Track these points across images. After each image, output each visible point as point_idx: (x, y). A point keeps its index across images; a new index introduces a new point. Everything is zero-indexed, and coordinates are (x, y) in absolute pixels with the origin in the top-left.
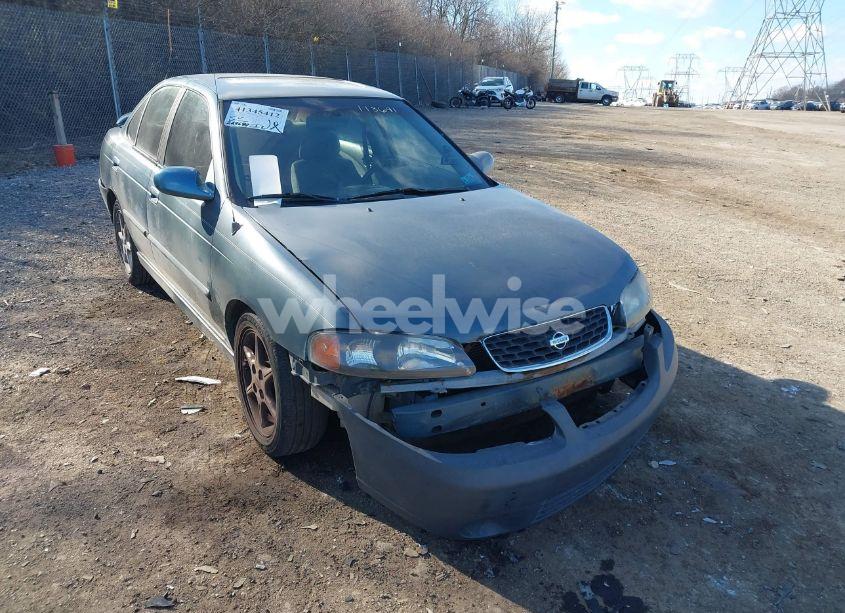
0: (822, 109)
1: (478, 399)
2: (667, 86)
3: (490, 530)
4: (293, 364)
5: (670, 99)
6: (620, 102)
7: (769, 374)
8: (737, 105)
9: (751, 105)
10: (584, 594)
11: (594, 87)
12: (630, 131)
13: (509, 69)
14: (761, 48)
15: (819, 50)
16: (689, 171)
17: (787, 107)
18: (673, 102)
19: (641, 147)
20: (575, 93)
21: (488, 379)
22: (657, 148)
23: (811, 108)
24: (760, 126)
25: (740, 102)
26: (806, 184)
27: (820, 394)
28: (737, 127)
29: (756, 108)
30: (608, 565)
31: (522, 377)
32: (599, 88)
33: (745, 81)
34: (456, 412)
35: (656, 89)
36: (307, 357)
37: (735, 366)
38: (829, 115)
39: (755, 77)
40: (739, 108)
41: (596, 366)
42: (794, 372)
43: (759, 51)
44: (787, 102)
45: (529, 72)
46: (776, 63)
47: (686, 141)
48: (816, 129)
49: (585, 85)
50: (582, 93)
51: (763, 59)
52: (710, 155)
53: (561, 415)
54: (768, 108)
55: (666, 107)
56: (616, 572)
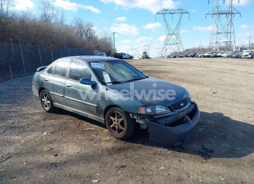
0: (184, 57)
1: (172, 117)
2: (145, 54)
3: (178, 144)
4: (131, 116)
5: (146, 56)
6: (134, 58)
7: (210, 112)
8: (163, 57)
9: (166, 57)
10: (202, 151)
11: (127, 55)
12: (143, 66)
13: (103, 51)
14: (167, 42)
15: (180, 42)
16: (165, 74)
17: (175, 57)
18: (147, 58)
19: (149, 69)
20: (122, 57)
21: (173, 113)
22: (154, 69)
23: (181, 57)
24: (174, 62)
25: (163, 56)
26: (193, 75)
27: (222, 114)
28: (168, 62)
29: (168, 58)
30: (202, 146)
31: (177, 112)
32: (128, 55)
33: (164, 51)
34: (169, 120)
35: (142, 54)
36: (137, 113)
37: (203, 111)
38: (185, 58)
39: (166, 50)
40: (163, 58)
41: (188, 110)
42: (214, 111)
43: (166, 43)
44: (175, 56)
45: (108, 51)
46: (171, 46)
47: (159, 67)
48: (187, 62)
49: (124, 54)
50: (124, 56)
51: (167, 45)
52: (167, 70)
53: (188, 118)
54: (170, 58)
55: (145, 59)
56: (205, 146)
